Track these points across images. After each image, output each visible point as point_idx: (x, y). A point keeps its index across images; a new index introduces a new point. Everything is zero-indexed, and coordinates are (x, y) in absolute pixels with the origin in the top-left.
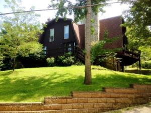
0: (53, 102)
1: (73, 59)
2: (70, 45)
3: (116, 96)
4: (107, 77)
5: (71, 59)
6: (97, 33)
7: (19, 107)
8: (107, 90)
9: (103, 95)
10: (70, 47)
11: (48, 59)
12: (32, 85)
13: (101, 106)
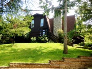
0: (55, 63)
1: (48, 39)
2: (44, 31)
3: (86, 61)
4: (72, 50)
5: (47, 39)
6: (61, 24)
7: (37, 66)
8: (81, 57)
9: (80, 60)
10: (44, 32)
11: (32, 38)
12: (32, 53)
13: (79, 66)
